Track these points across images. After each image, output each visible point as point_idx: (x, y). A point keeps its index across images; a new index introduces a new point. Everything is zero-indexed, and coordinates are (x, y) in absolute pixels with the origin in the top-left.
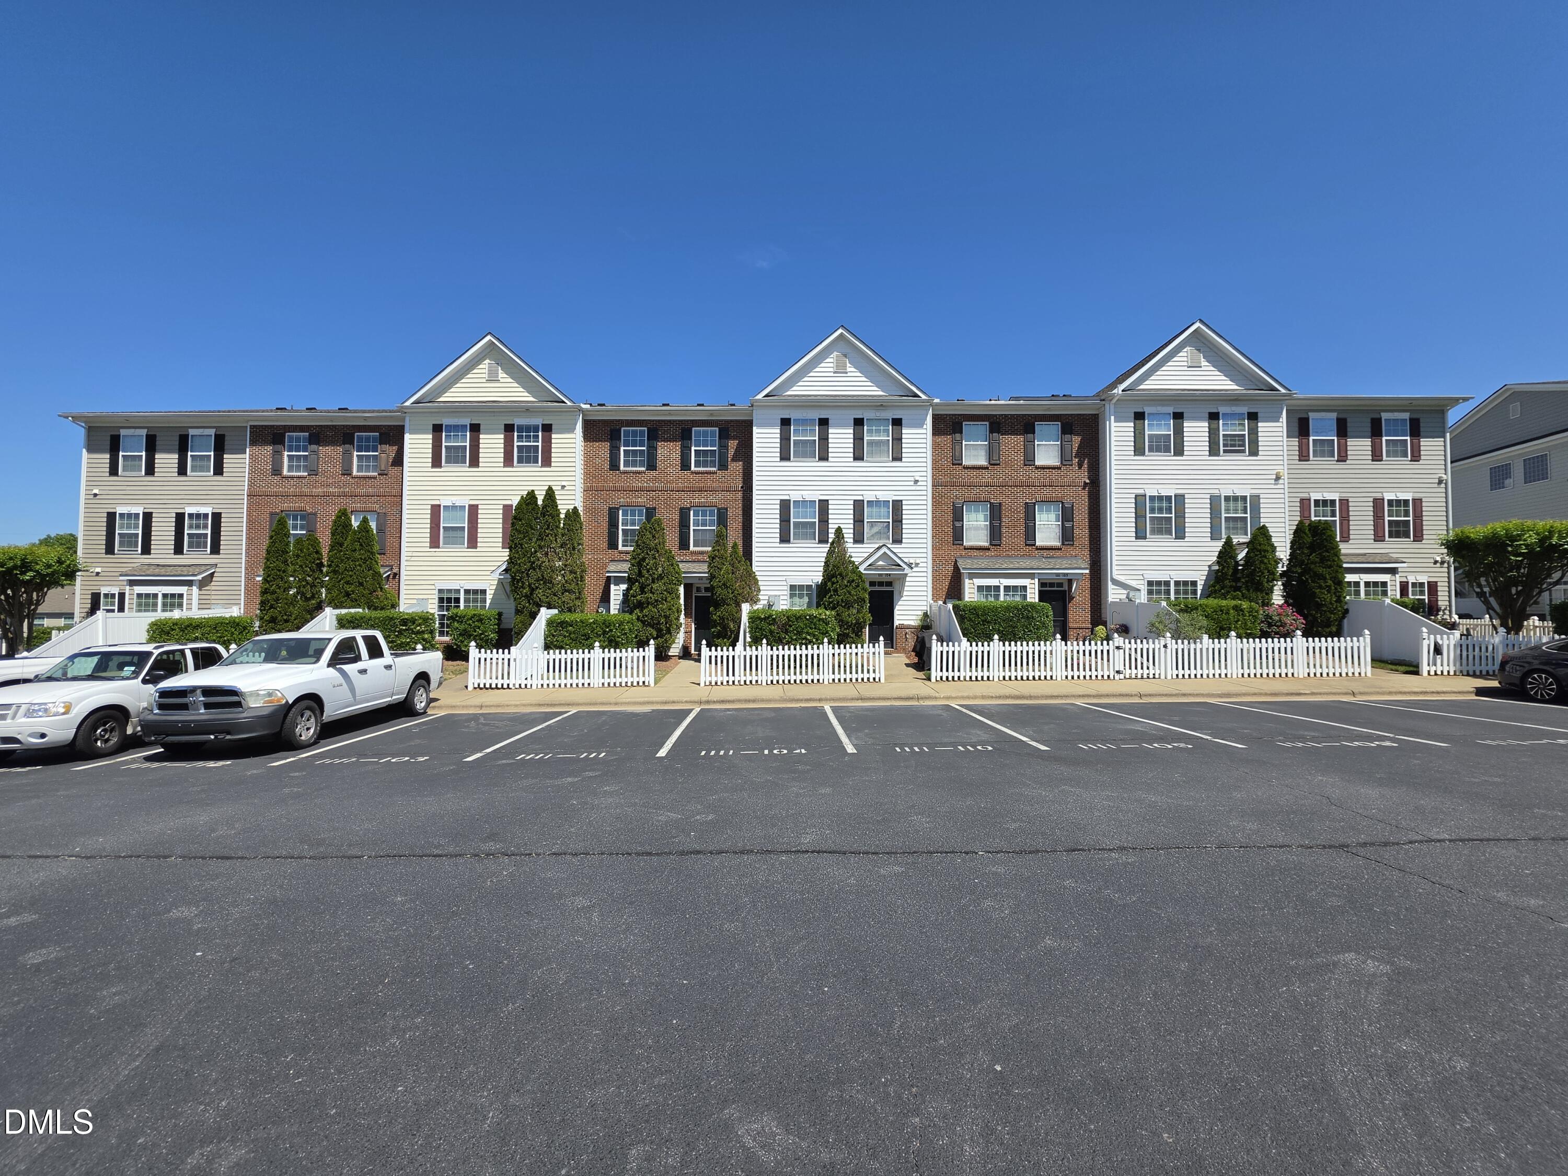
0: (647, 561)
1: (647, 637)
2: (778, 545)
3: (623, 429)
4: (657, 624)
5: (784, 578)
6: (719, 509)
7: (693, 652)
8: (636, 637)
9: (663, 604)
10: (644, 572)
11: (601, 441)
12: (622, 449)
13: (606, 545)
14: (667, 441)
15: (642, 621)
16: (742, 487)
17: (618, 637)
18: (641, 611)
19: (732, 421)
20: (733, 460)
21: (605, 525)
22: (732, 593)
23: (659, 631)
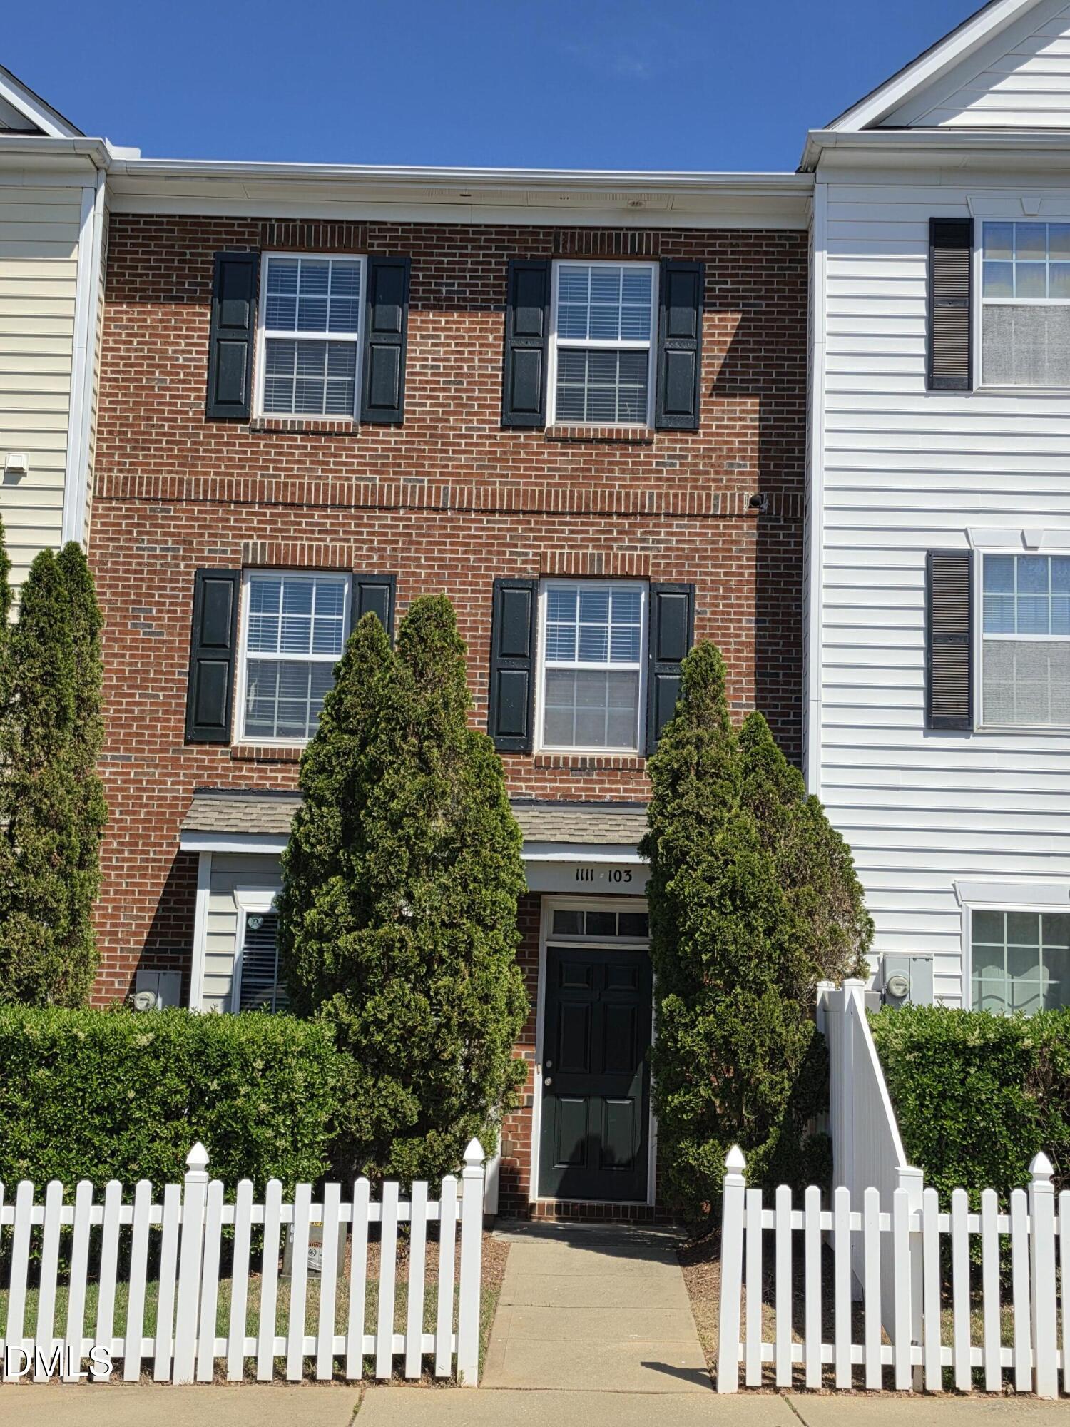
2: (919, 739)
3: (267, 256)
4: (425, 1065)
5: (945, 883)
6: (655, 592)
7: (534, 1196)
8: (329, 1127)
9: (456, 972)
11: (177, 300)
12: (263, 335)
13: (177, 722)
14: (451, 308)
15: (358, 1051)
16: (754, 503)
17: (260, 1122)
18: (357, 1003)
19: (715, 234)
20: (719, 390)
21: (179, 639)
22: (769, 932)
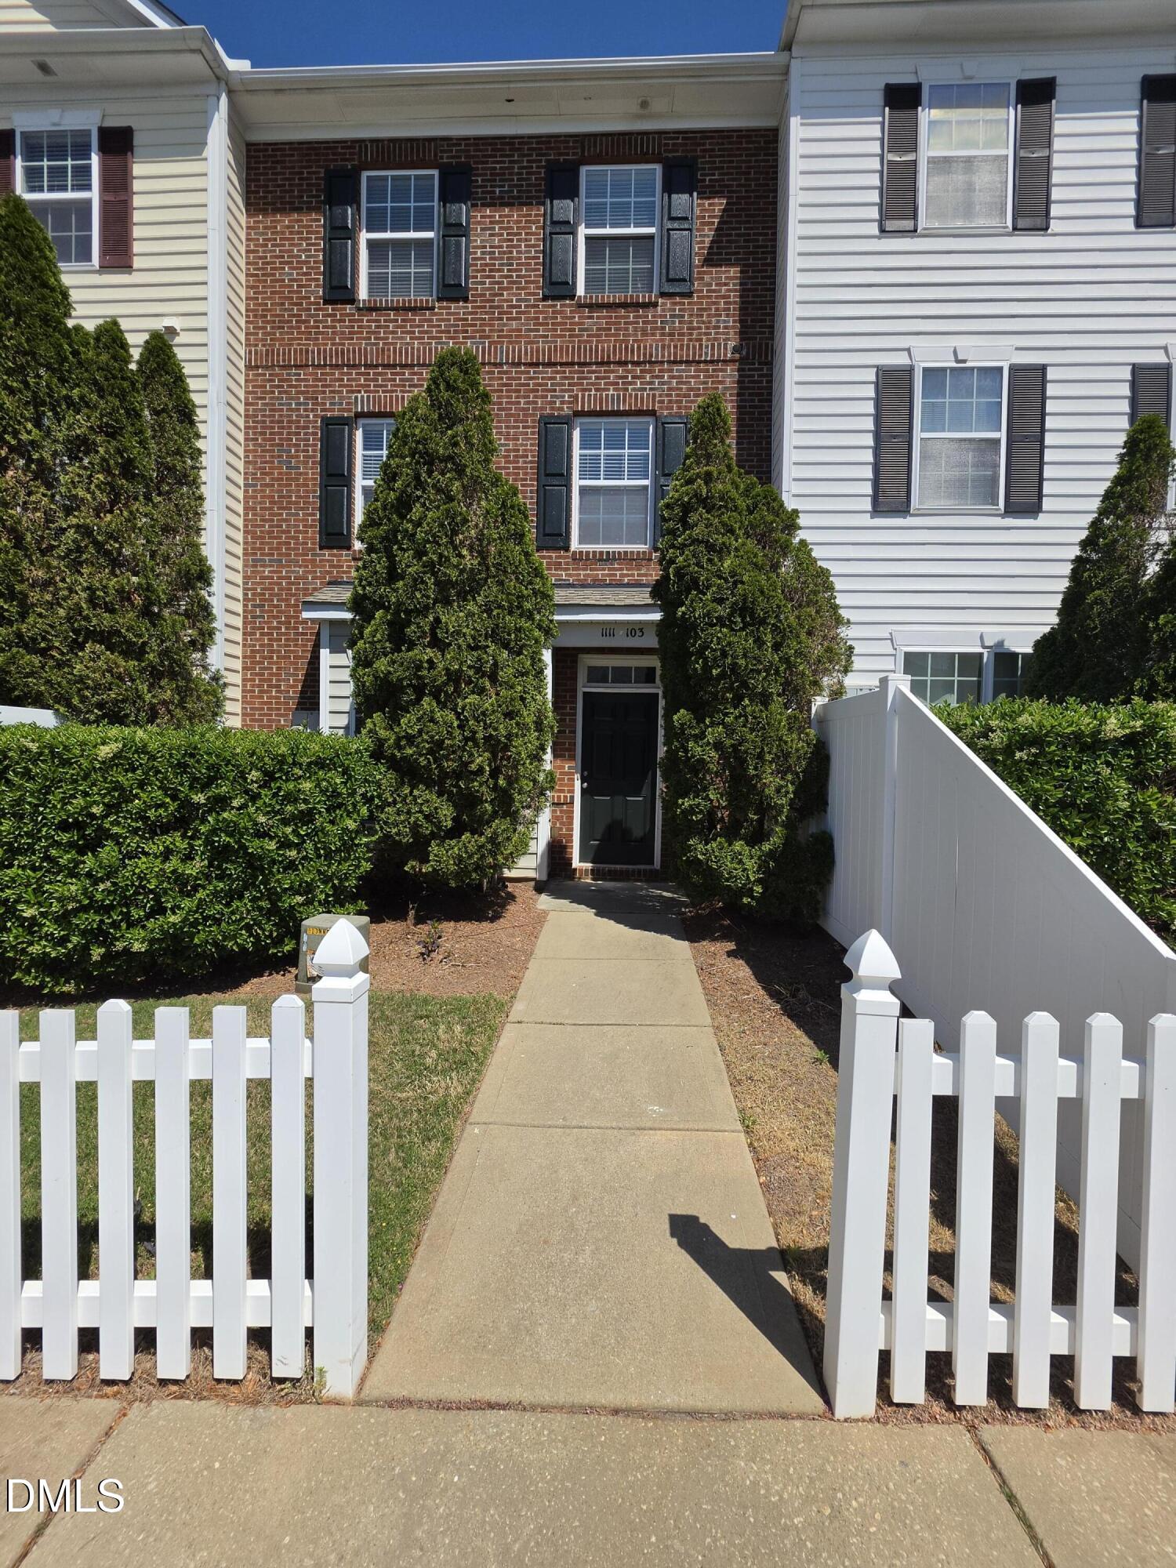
0: (416, 511)
1: (414, 828)
2: (867, 520)
3: (365, 174)
4: (458, 775)
5: (884, 631)
6: (661, 426)
7: (576, 863)
9: (481, 691)
10: (405, 558)
11: (299, 210)
12: (364, 236)
13: (314, 534)
14: (504, 205)
15: (394, 764)
16: (735, 350)
18: (394, 720)
19: (705, 134)
20: (710, 261)
21: (313, 473)
22: (777, 647)
23: (466, 803)
